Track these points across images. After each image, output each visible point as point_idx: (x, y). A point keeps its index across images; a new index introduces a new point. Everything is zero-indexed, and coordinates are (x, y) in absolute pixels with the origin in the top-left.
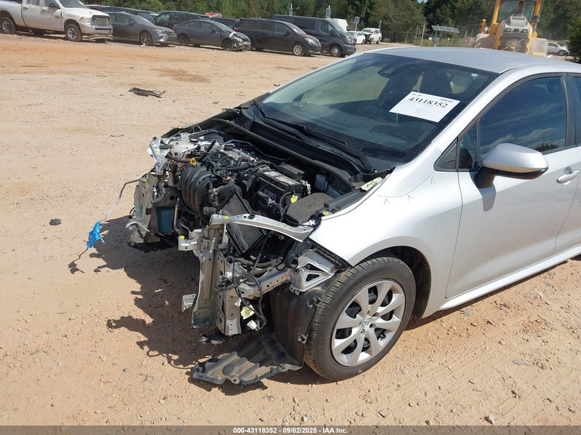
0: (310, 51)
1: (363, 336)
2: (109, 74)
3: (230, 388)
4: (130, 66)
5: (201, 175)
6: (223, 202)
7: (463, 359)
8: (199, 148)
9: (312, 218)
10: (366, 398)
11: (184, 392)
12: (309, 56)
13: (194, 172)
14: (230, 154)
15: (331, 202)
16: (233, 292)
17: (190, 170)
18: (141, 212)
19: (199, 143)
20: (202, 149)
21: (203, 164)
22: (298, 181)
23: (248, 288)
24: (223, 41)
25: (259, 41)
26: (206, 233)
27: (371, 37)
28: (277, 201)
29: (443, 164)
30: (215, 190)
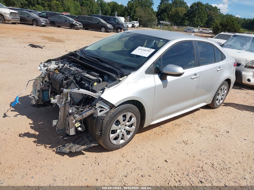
0: (109, 30)
1: (121, 134)
2: (18, 38)
3: (71, 154)
4: (27, 35)
5: (60, 76)
6: (68, 85)
7: (159, 142)
8: (59, 67)
9: (101, 90)
10: (123, 156)
11: (54, 157)
12: (108, 32)
13: (57, 75)
14: (71, 69)
15: (108, 84)
16: (72, 118)
17: (55, 75)
18: (36, 92)
19: (59, 65)
20: (60, 67)
21: (61, 72)
22: (97, 78)
23: (78, 116)
24: (71, 25)
25: (86, 25)
26: (61, 96)
27: (135, 25)
28: (89, 85)
29: (148, 72)
30: (65, 81)
